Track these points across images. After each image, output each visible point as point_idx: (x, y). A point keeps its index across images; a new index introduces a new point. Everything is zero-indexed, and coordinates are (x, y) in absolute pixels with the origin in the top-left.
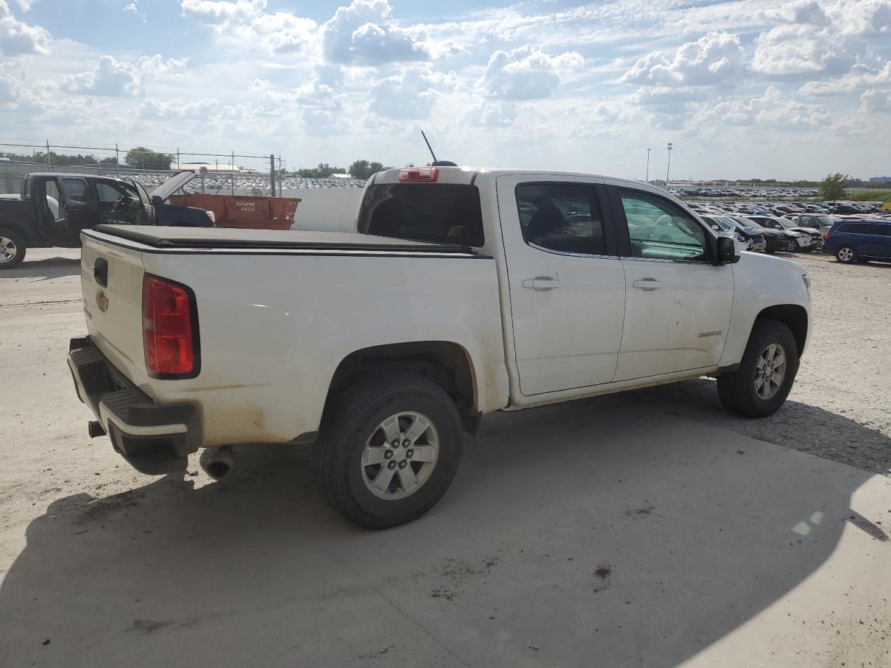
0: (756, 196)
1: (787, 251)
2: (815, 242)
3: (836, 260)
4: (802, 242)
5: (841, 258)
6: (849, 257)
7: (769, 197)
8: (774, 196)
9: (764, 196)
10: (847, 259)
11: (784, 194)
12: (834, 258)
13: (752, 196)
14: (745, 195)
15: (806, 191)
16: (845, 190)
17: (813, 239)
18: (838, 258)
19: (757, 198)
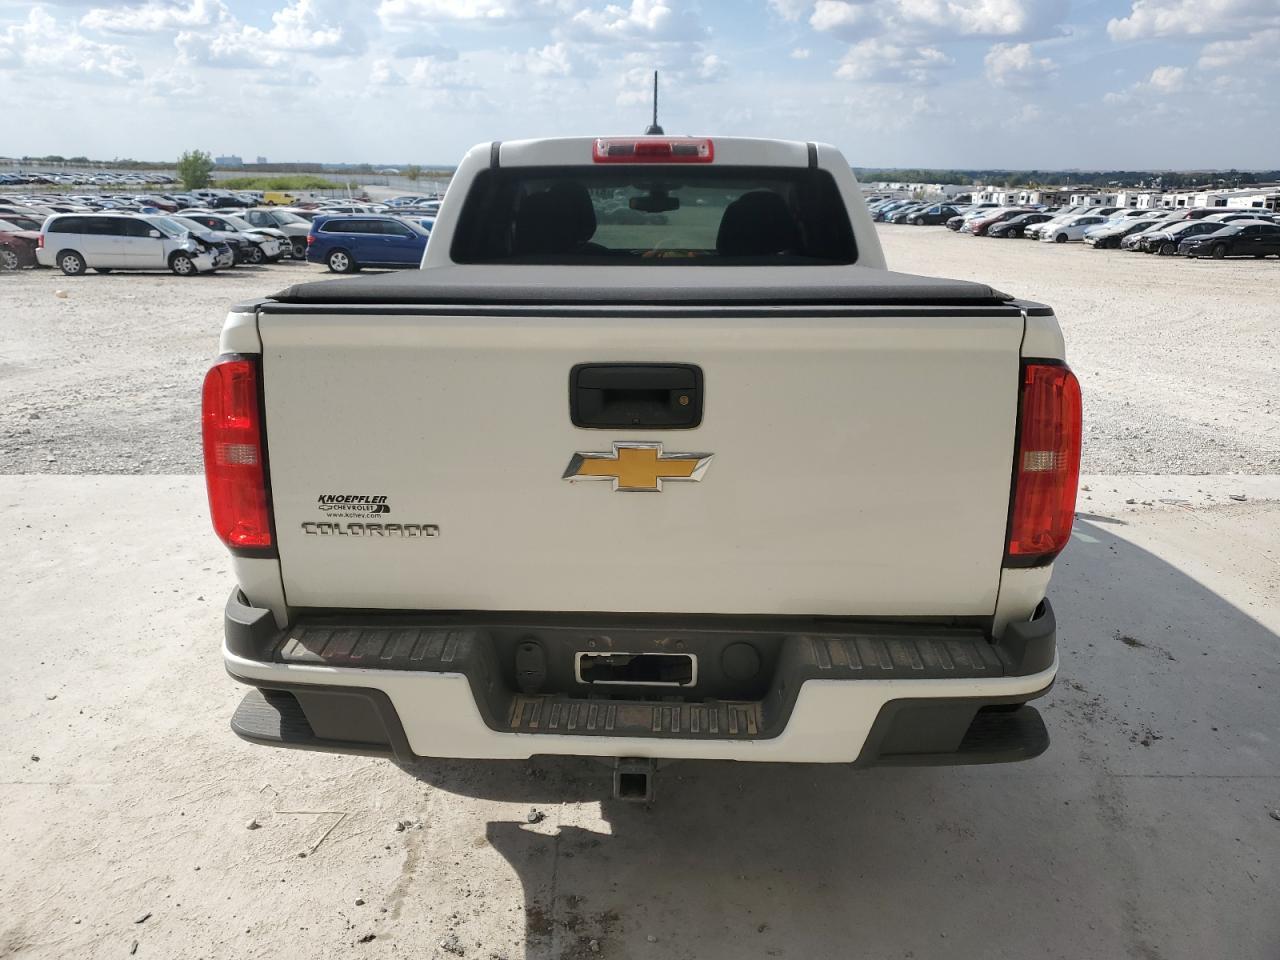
0: (80, 183)
1: (250, 262)
2: (283, 248)
3: (328, 269)
4: (270, 248)
5: (334, 267)
6: (344, 264)
7: (103, 185)
8: (109, 183)
9: (93, 183)
10: (342, 268)
11: (121, 179)
12: (326, 268)
13: (76, 183)
14: (62, 181)
15: (153, 175)
16: (211, 173)
17: (281, 244)
18: (330, 267)
19: (82, 187)
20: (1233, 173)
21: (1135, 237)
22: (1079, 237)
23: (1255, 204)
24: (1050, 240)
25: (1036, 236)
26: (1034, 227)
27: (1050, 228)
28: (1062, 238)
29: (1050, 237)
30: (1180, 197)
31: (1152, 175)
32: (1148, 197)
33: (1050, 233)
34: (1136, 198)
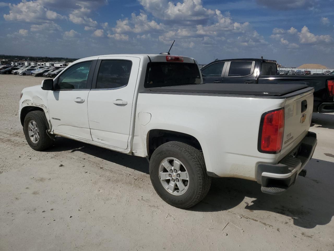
20: (46, 58)
21: (46, 74)
22: (29, 74)
23: (61, 65)
24: (21, 75)
25: (16, 73)
26: (14, 71)
27: (20, 71)
28: (24, 74)
29: (21, 74)
30: (42, 63)
31: (26, 57)
32: (33, 63)
33: (20, 73)
34: (30, 63)
